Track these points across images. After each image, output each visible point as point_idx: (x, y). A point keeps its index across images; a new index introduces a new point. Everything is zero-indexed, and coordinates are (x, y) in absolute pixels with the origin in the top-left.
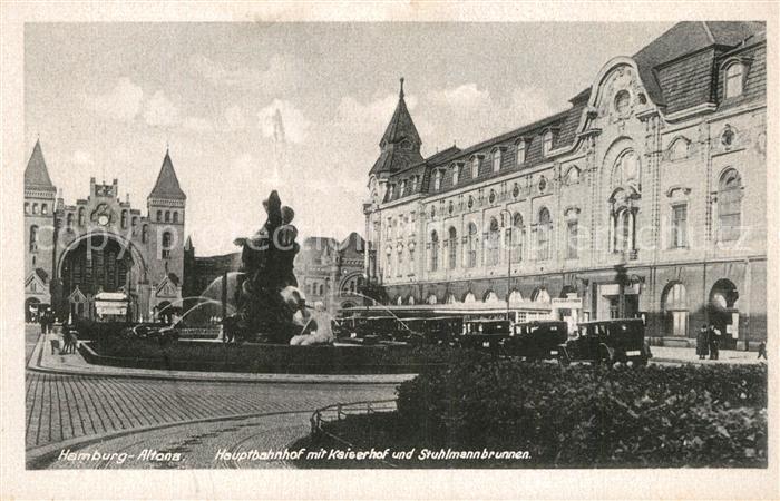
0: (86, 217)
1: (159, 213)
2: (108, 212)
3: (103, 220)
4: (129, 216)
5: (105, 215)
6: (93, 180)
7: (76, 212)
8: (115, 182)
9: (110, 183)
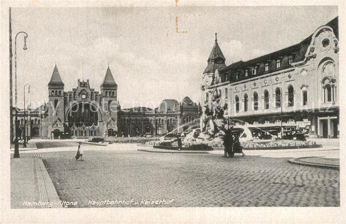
0: (77, 96)
1: (107, 92)
2: (85, 93)
3: (84, 96)
4: (94, 95)
5: (84, 94)
6: (79, 81)
7: (73, 94)
8: (88, 81)
9: (86, 81)
